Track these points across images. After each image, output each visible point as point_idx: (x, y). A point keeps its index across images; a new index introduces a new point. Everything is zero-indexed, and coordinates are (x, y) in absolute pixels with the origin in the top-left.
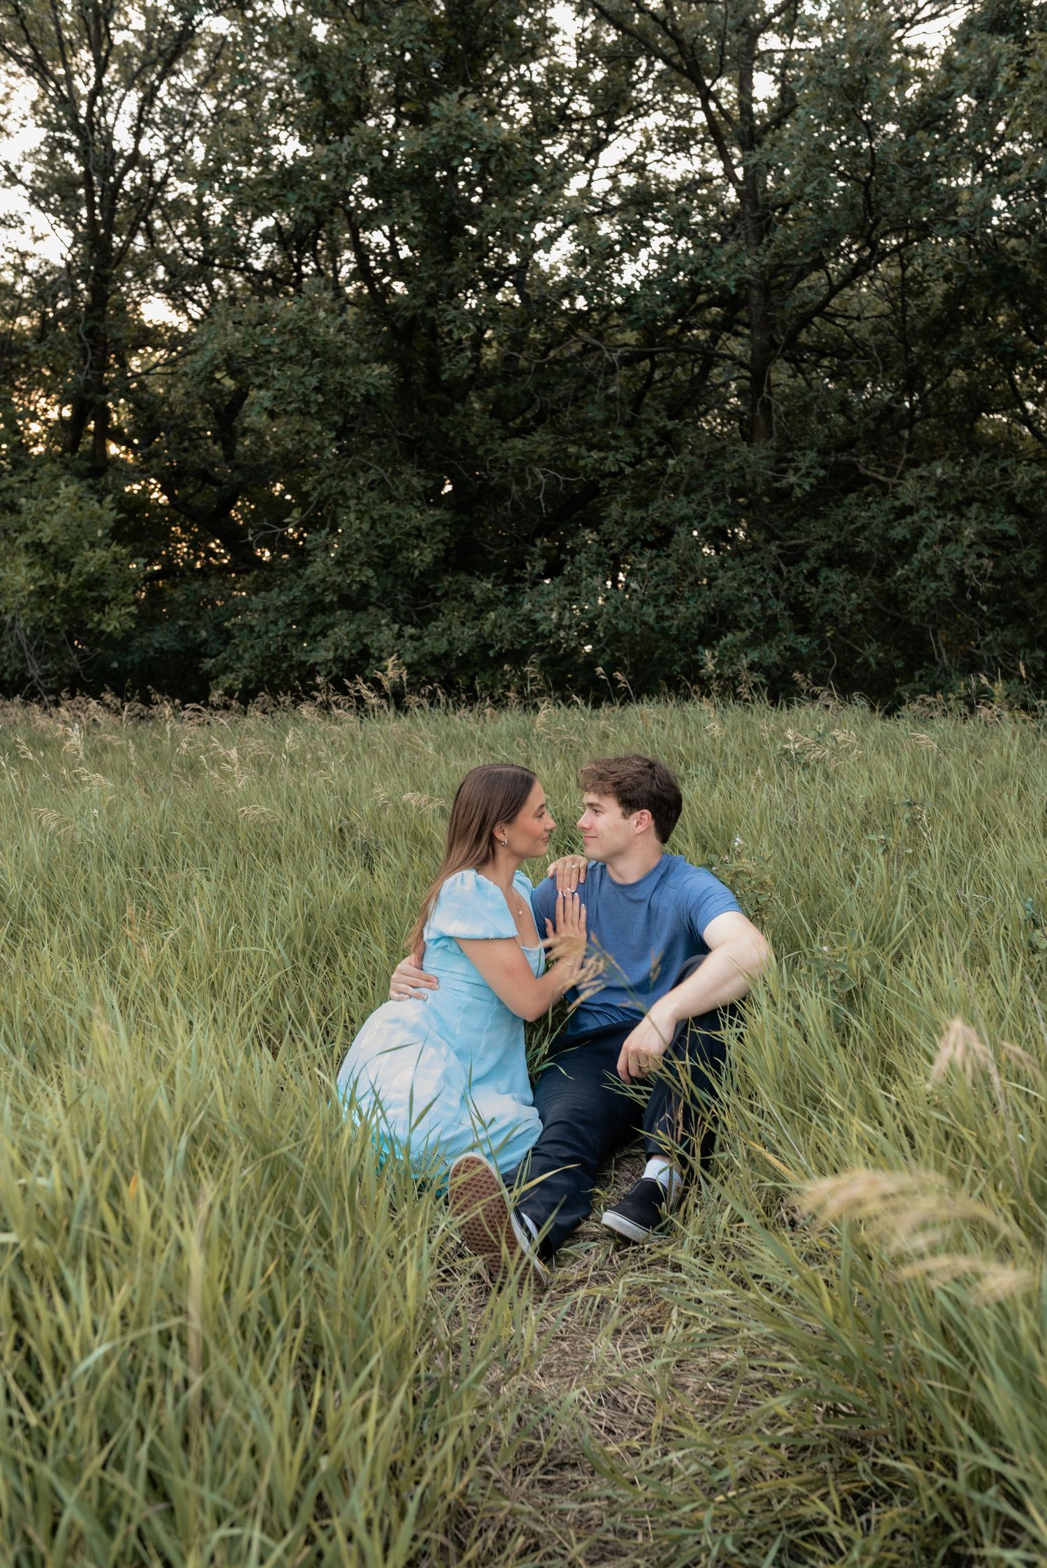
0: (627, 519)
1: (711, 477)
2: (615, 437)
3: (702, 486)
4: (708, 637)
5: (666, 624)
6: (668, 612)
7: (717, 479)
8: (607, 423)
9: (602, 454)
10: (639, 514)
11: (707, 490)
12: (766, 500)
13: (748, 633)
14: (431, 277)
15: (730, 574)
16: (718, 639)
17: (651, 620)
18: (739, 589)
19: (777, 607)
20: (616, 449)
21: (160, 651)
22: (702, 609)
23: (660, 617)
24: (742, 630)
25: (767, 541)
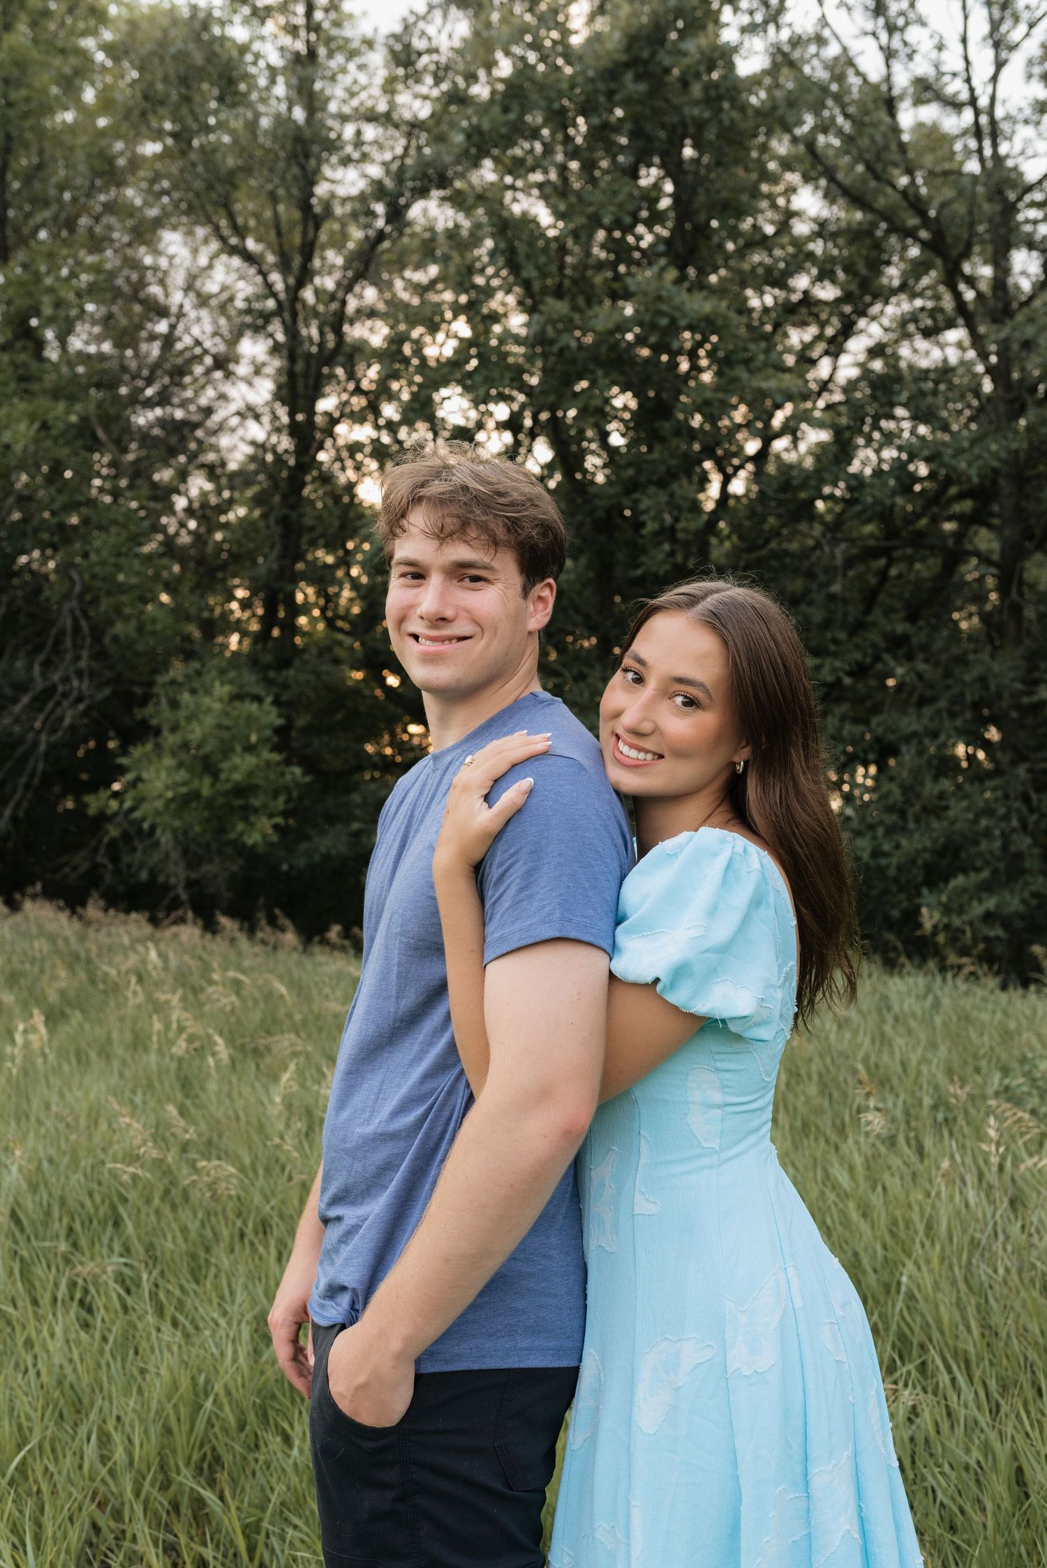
0: (845, 733)
1: (948, 687)
2: (835, 641)
3: (933, 700)
4: (935, 876)
5: (883, 862)
6: (886, 847)
7: (956, 690)
8: (826, 625)
9: (817, 661)
10: (858, 729)
11: (942, 703)
12: (1014, 714)
13: (985, 874)
14: (630, 464)
15: (964, 804)
16: (947, 882)
17: (865, 856)
18: (975, 821)
19: (1023, 842)
20: (835, 655)
21: (327, 858)
22: (928, 844)
23: (877, 853)
24: (978, 870)
25: (1014, 763)
